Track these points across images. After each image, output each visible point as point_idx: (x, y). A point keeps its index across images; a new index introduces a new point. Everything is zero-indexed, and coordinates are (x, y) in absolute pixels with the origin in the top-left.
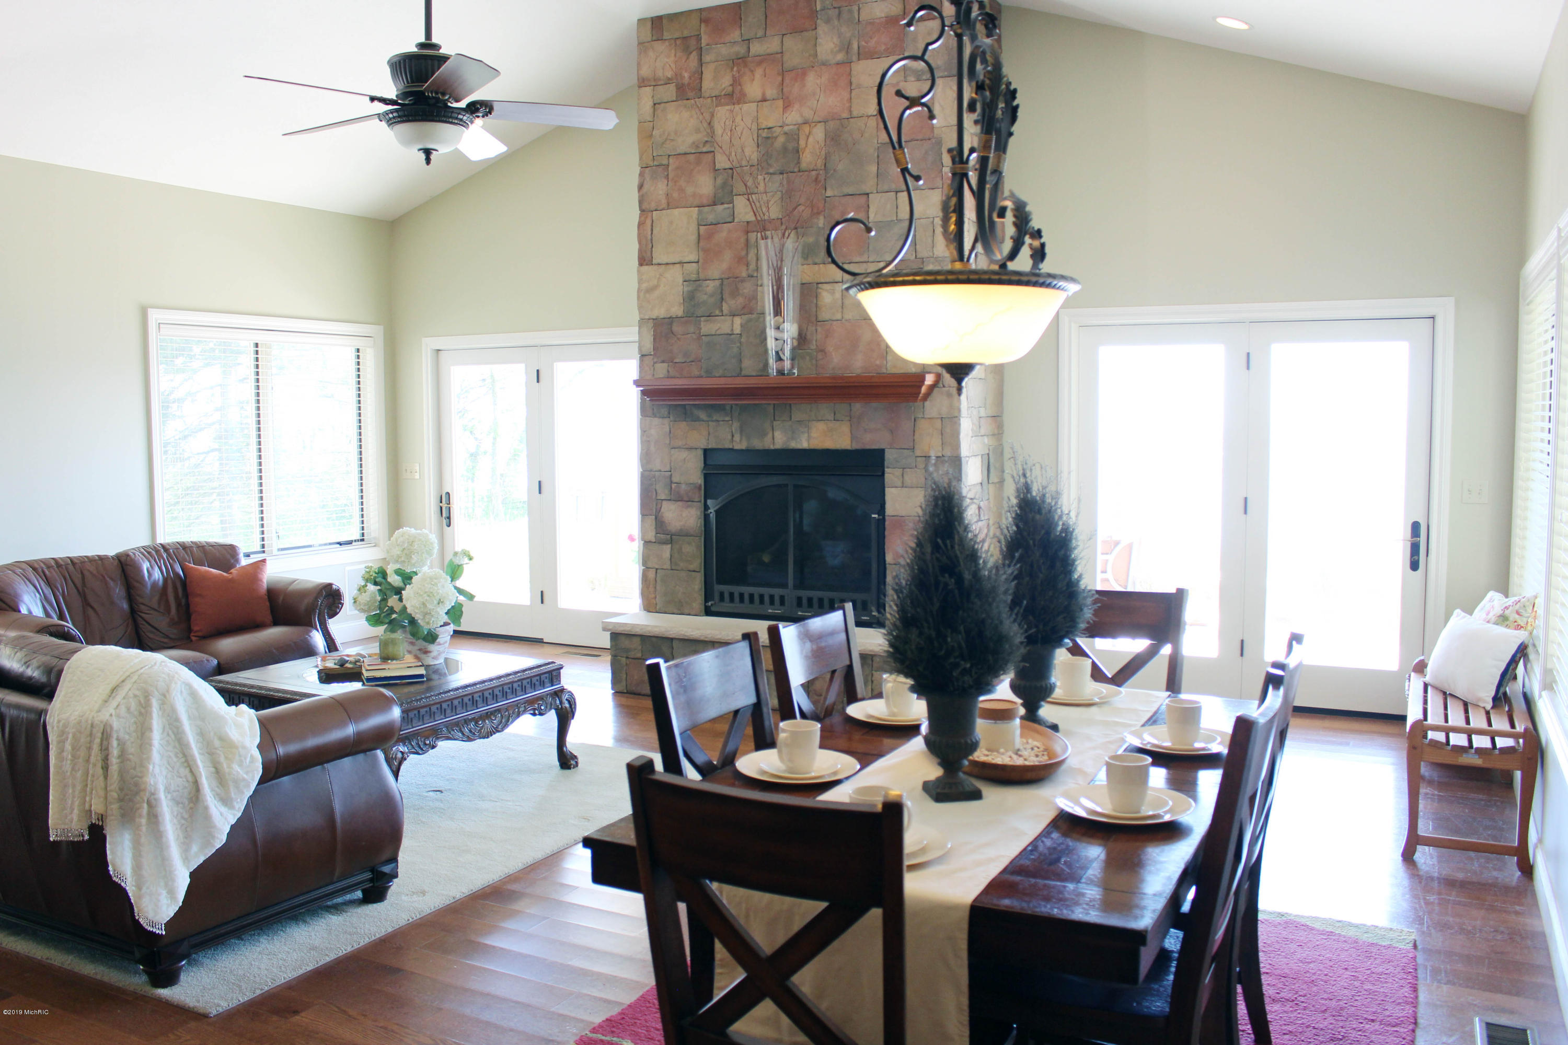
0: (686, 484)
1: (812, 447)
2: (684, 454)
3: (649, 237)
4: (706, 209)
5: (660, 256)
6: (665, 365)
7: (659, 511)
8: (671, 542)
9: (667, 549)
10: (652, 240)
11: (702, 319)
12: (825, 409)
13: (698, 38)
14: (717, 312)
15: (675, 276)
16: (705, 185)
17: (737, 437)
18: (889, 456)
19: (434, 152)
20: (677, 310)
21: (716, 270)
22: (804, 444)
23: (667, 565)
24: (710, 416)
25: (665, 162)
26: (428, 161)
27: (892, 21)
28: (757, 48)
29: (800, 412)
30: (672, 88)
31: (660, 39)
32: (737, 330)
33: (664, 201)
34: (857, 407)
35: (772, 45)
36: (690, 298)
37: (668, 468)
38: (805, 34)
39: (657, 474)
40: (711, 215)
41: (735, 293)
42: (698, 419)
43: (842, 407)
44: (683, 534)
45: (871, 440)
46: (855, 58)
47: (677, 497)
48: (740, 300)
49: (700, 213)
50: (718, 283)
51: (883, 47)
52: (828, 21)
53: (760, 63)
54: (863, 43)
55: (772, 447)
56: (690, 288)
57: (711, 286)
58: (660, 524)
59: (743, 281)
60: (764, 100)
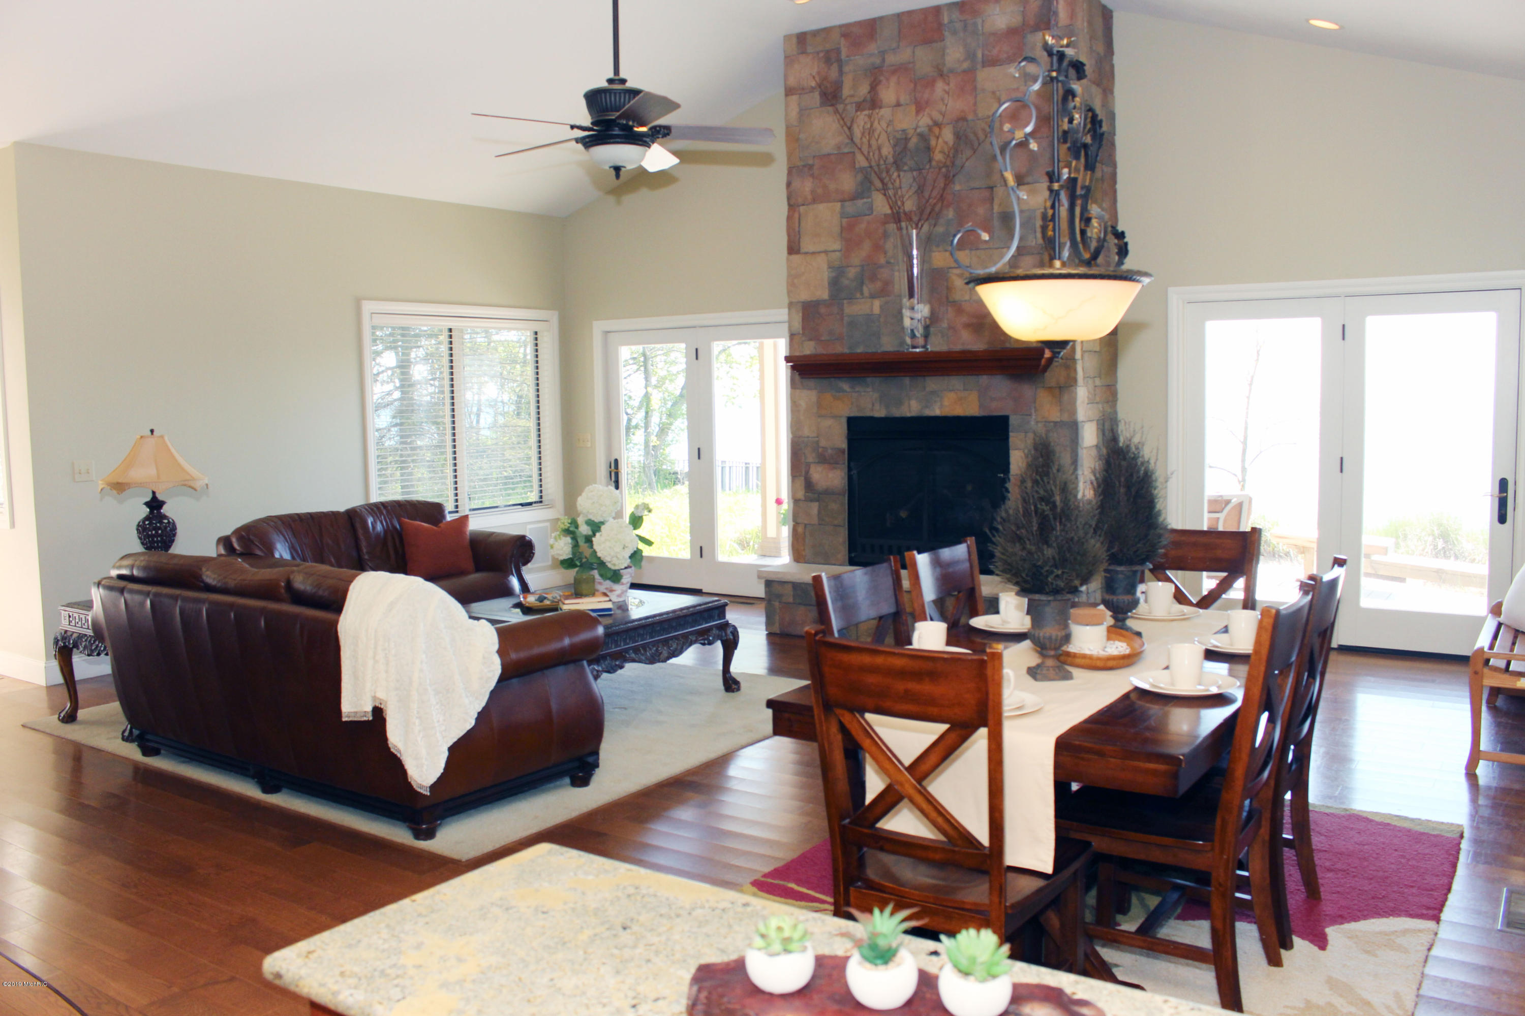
0: (832, 449)
1: (944, 414)
2: (828, 422)
3: (797, 229)
4: (847, 204)
5: (807, 245)
6: (812, 343)
7: (807, 472)
8: (818, 500)
9: (814, 507)
10: (799, 232)
11: (845, 301)
12: (956, 381)
13: (838, 51)
14: (858, 295)
15: (821, 262)
16: (847, 182)
17: (877, 407)
18: (1013, 421)
19: (623, 169)
20: (824, 295)
21: (857, 258)
22: (936, 411)
23: (815, 520)
24: (852, 387)
25: (810, 162)
26: (618, 176)
27: (1013, 32)
28: (891, 59)
29: (932, 383)
30: (816, 95)
31: (803, 52)
32: (876, 310)
33: (809, 197)
34: (984, 379)
35: (904, 55)
36: (835, 283)
37: (815, 435)
38: (934, 45)
39: (806, 439)
40: (850, 208)
41: (873, 278)
42: (841, 390)
43: (971, 380)
44: (827, 492)
45: (996, 408)
46: (979, 66)
47: (823, 459)
48: (879, 284)
49: (842, 206)
50: (858, 269)
51: (1005, 56)
52: (954, 33)
53: (894, 72)
54: (986, 52)
55: (909, 415)
56: (834, 274)
57: (852, 272)
58: (809, 485)
59: (881, 267)
60: (898, 105)
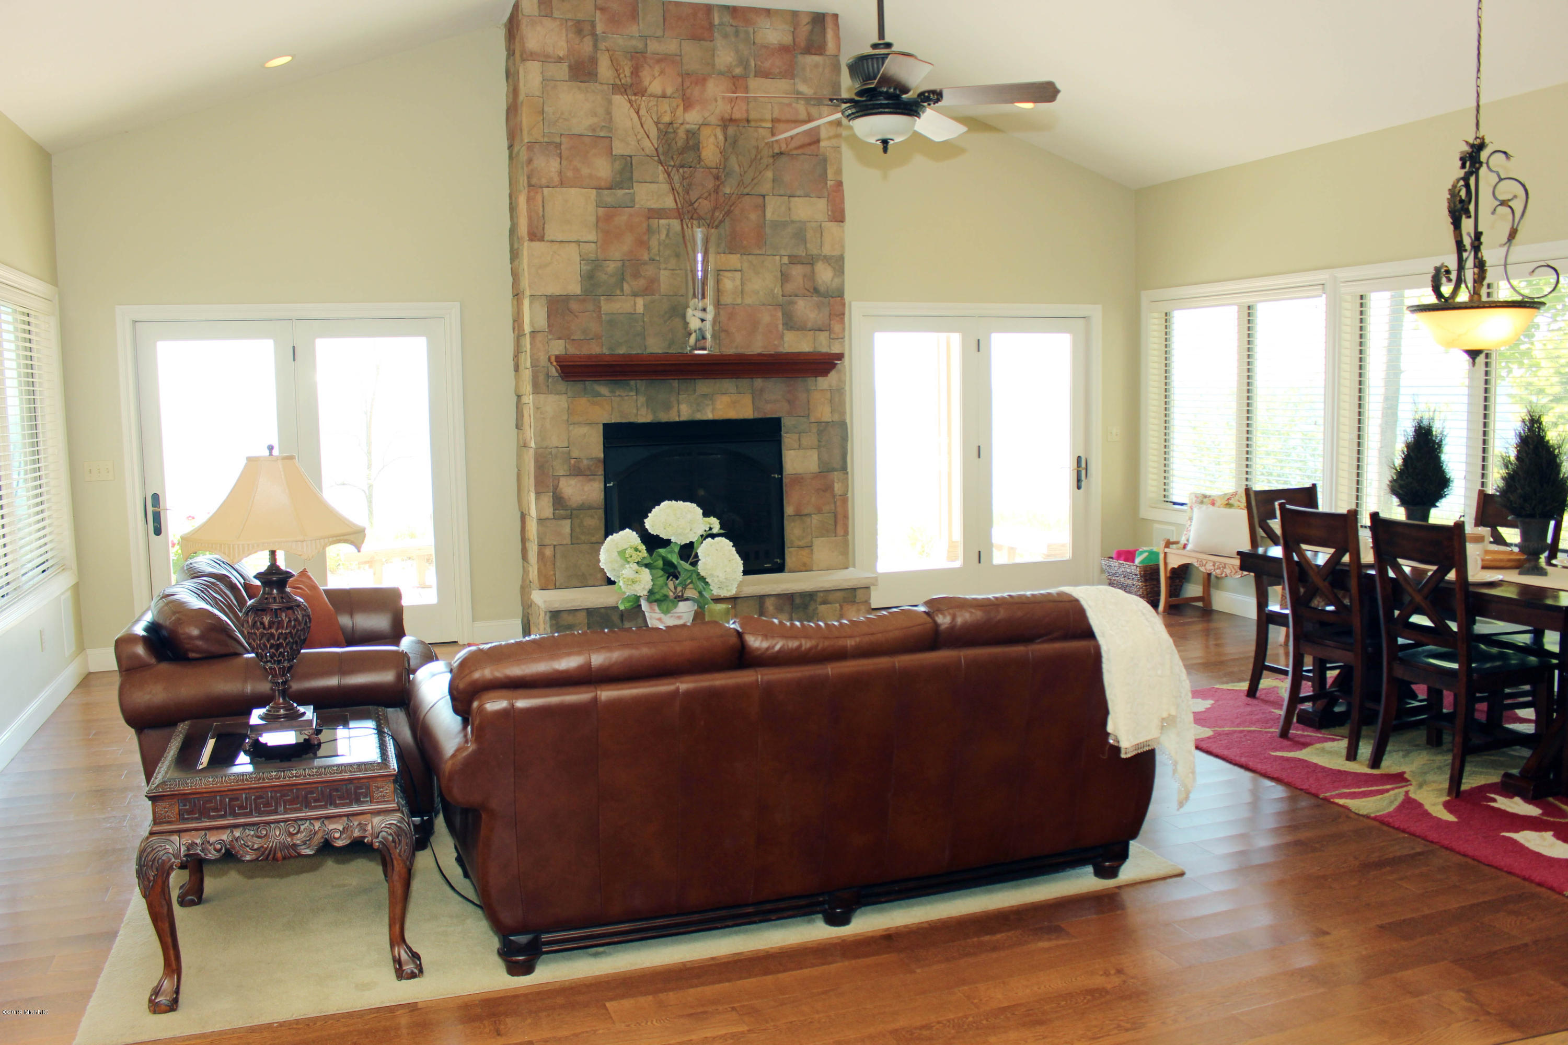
0: (587, 459)
1: (716, 418)
2: (584, 430)
3: (541, 213)
4: (606, 192)
5: (552, 231)
6: (562, 342)
7: (556, 487)
8: (571, 517)
9: (566, 526)
10: (543, 216)
11: (602, 298)
12: (728, 385)
13: (593, 25)
14: (618, 292)
15: (572, 252)
16: (603, 169)
17: (643, 411)
18: (787, 422)
19: (891, 142)
20: (575, 288)
21: (618, 251)
22: (709, 415)
23: (568, 541)
24: (612, 392)
25: (558, 140)
26: (885, 150)
27: (784, 49)
28: (653, 46)
29: (704, 387)
30: (565, 67)
31: (549, 15)
32: (640, 308)
33: (556, 179)
34: (759, 382)
35: (670, 46)
36: (590, 278)
37: (566, 445)
38: (702, 42)
39: (554, 451)
40: (609, 197)
41: (636, 275)
42: (599, 395)
43: (744, 383)
44: (584, 508)
45: (769, 410)
46: (752, 75)
47: (577, 471)
48: (642, 282)
49: (598, 195)
50: (619, 264)
51: (778, 70)
52: (726, 36)
53: (659, 61)
54: (759, 63)
55: (677, 419)
56: (589, 268)
57: (611, 267)
58: (559, 501)
59: (645, 263)
60: (664, 96)
